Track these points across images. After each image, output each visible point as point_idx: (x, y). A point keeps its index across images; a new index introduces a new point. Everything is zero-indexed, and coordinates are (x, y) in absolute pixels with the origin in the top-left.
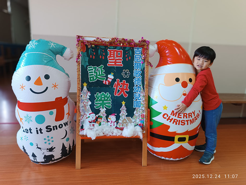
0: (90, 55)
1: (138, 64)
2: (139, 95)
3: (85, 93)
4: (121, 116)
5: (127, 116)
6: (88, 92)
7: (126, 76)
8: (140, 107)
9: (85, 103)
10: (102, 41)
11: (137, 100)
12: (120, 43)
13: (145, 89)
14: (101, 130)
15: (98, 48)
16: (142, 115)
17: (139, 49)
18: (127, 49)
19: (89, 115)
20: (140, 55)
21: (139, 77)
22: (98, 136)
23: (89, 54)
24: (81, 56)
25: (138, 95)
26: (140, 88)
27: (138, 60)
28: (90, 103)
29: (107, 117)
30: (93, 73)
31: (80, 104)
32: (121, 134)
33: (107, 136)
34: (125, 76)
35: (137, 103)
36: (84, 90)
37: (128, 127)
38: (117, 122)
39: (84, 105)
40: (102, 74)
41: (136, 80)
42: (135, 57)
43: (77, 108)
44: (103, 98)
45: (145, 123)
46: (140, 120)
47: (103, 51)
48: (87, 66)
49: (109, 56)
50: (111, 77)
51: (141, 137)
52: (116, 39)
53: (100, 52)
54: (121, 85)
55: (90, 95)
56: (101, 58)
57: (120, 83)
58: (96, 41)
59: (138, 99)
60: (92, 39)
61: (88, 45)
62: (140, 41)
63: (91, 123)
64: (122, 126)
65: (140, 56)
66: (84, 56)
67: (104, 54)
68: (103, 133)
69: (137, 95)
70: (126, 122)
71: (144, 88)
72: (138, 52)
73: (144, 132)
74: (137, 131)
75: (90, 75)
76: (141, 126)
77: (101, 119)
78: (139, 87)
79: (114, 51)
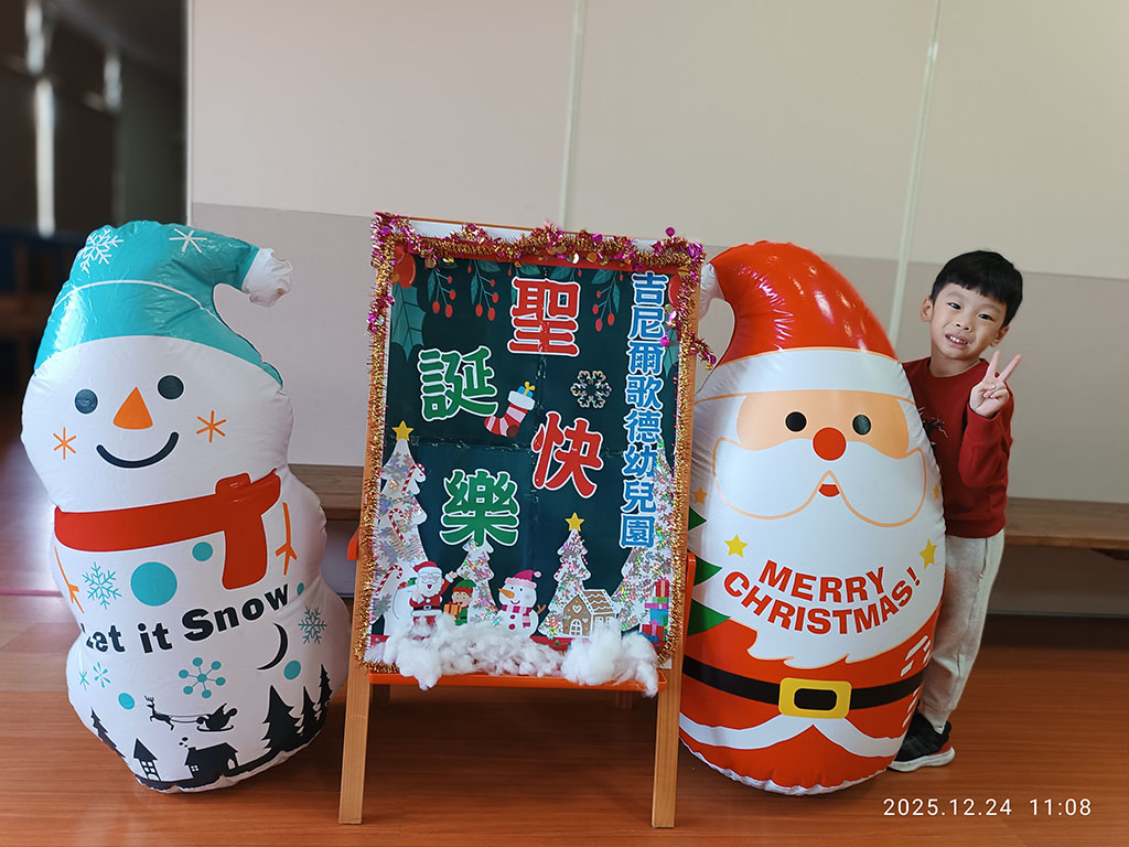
0: (434, 299)
1: (646, 349)
2: (647, 488)
3: (400, 470)
4: (559, 585)
5: (587, 584)
6: (414, 467)
7: (591, 398)
8: (650, 545)
9: (396, 516)
10: (489, 242)
11: (636, 511)
12: (569, 254)
13: (676, 464)
14: (464, 643)
15: (469, 271)
16: (660, 582)
17: (654, 282)
18: (599, 279)
19: (415, 574)
20: (659, 306)
21: (651, 408)
22: (450, 671)
23: (430, 295)
24: (392, 304)
25: (642, 491)
26: (654, 459)
27: (648, 331)
28: (420, 516)
29: (496, 586)
30: (443, 382)
31: (376, 520)
32: (559, 669)
33: (492, 674)
34: (586, 398)
35: (637, 524)
36: (398, 454)
37: (593, 636)
38: (541, 610)
39: (394, 524)
40: (482, 388)
41: (636, 421)
42: (637, 317)
43: (360, 537)
44: (481, 495)
45: (670, 620)
46: (647, 605)
47: (492, 283)
48: (417, 348)
49: (517, 307)
50: (522, 400)
51: (651, 686)
52: (551, 233)
53: (480, 288)
54: (565, 438)
55: (423, 479)
56: (479, 315)
57: (563, 432)
58: (460, 242)
59: (645, 509)
60: (442, 231)
61: (427, 255)
62: (659, 243)
63: (422, 608)
64: (566, 630)
65: (656, 314)
66: (404, 303)
67: (495, 297)
68: (476, 661)
69: (639, 487)
70: (585, 613)
71: (670, 459)
72: (648, 293)
73: (668, 664)
74: (633, 659)
75: (428, 390)
76: (654, 634)
77: (470, 592)
78: (647, 454)
79: (541, 287)
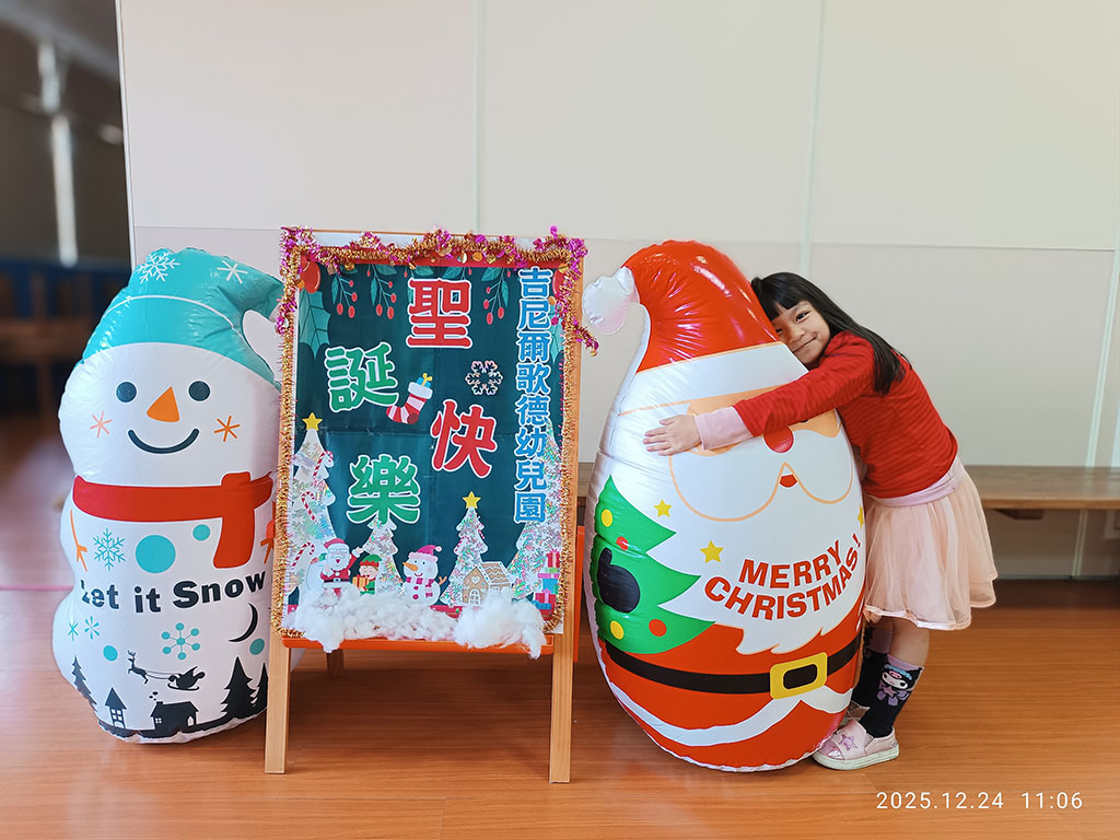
0: (337, 302)
1: (534, 338)
2: (538, 467)
4: (459, 558)
5: (485, 557)
6: (323, 454)
8: (542, 519)
9: (308, 499)
10: (382, 247)
13: (563, 444)
14: (366, 611)
15: (369, 275)
16: (551, 553)
17: (539, 277)
18: (488, 276)
19: (326, 551)
20: (545, 299)
21: (540, 393)
22: (351, 636)
23: (334, 299)
25: (534, 470)
26: (544, 441)
27: (535, 322)
28: (331, 499)
29: (400, 560)
30: (348, 377)
31: (289, 503)
32: (451, 634)
33: (390, 639)
34: (480, 386)
35: (530, 501)
36: (308, 444)
37: (486, 603)
38: (442, 582)
39: (307, 506)
40: (383, 381)
41: (526, 406)
44: (385, 477)
45: (559, 588)
46: (540, 575)
47: (390, 285)
48: (323, 347)
49: (414, 305)
50: (421, 390)
51: (536, 649)
52: (440, 236)
53: (379, 289)
54: (462, 424)
55: (331, 465)
56: (379, 314)
57: (459, 418)
58: (358, 249)
59: (536, 487)
60: (341, 241)
62: (539, 240)
63: (332, 581)
64: (465, 599)
65: (542, 306)
66: (311, 307)
67: (394, 297)
68: (376, 628)
69: (531, 467)
70: (482, 584)
71: (558, 439)
72: (534, 286)
73: (559, 630)
74: (518, 623)
75: (333, 384)
76: (546, 602)
77: (376, 565)
78: (537, 436)
79: (435, 286)
